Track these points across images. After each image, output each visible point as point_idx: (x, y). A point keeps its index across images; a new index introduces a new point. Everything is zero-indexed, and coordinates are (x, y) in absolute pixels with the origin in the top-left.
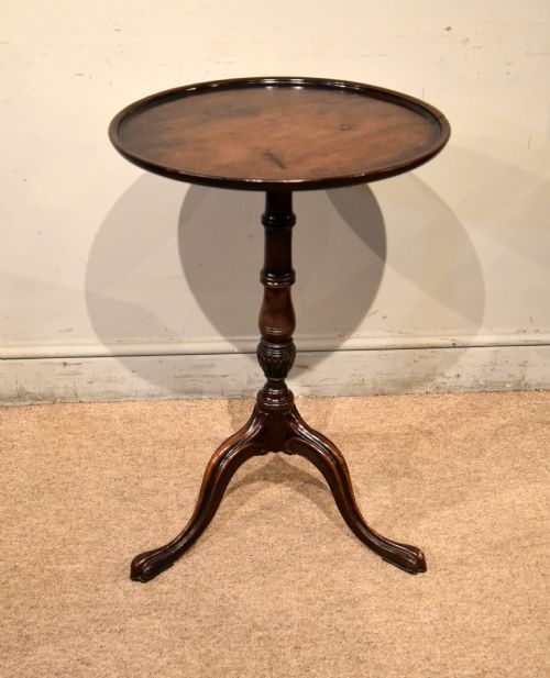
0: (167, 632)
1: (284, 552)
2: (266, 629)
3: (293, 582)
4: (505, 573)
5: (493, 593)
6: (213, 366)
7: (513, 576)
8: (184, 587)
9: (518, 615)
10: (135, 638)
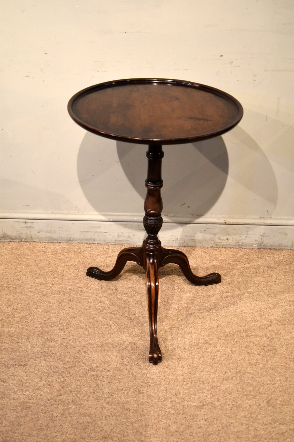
0: (47, 368)
1: (116, 330)
2: (97, 371)
3: (117, 346)
4: (229, 350)
5: (220, 361)
6: (99, 227)
7: (232, 352)
8: (61, 345)
9: (229, 374)
10: (31, 370)
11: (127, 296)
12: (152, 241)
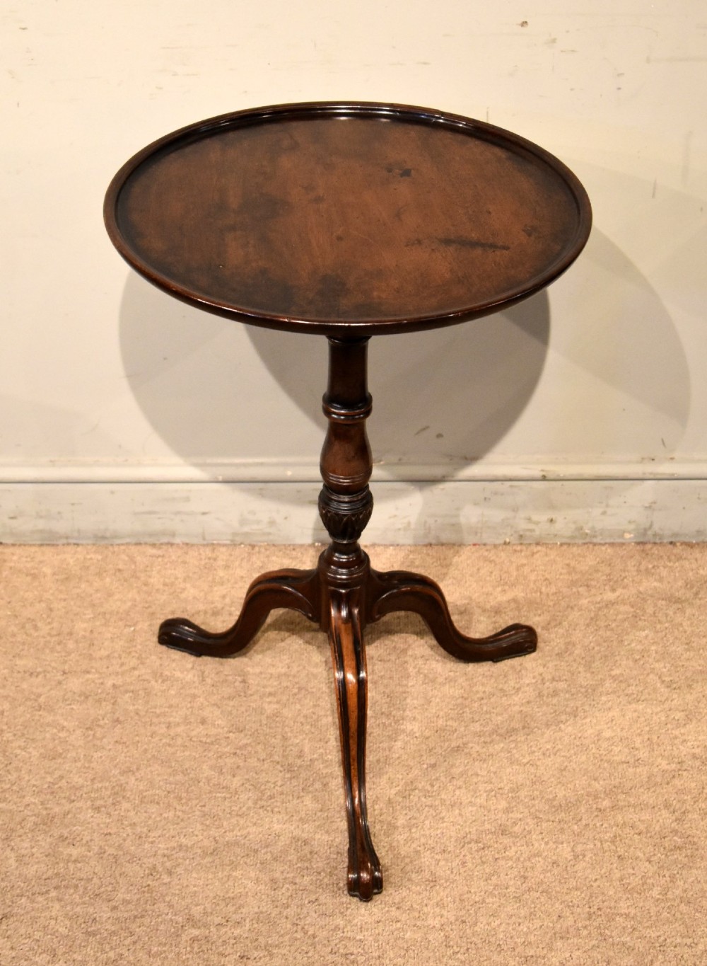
0: (67, 922)
1: (250, 803)
2: (206, 926)
3: (256, 851)
4: (565, 851)
5: (542, 883)
7: (576, 857)
8: (101, 853)
9: (570, 921)
10: (22, 931)
11: (278, 702)
12: (346, 557)
